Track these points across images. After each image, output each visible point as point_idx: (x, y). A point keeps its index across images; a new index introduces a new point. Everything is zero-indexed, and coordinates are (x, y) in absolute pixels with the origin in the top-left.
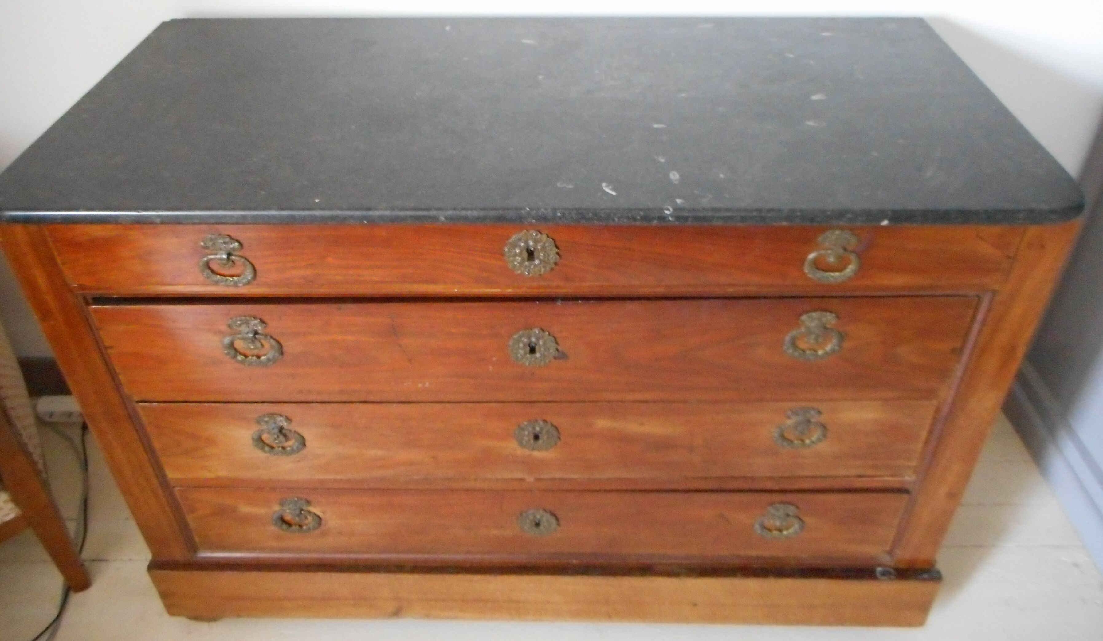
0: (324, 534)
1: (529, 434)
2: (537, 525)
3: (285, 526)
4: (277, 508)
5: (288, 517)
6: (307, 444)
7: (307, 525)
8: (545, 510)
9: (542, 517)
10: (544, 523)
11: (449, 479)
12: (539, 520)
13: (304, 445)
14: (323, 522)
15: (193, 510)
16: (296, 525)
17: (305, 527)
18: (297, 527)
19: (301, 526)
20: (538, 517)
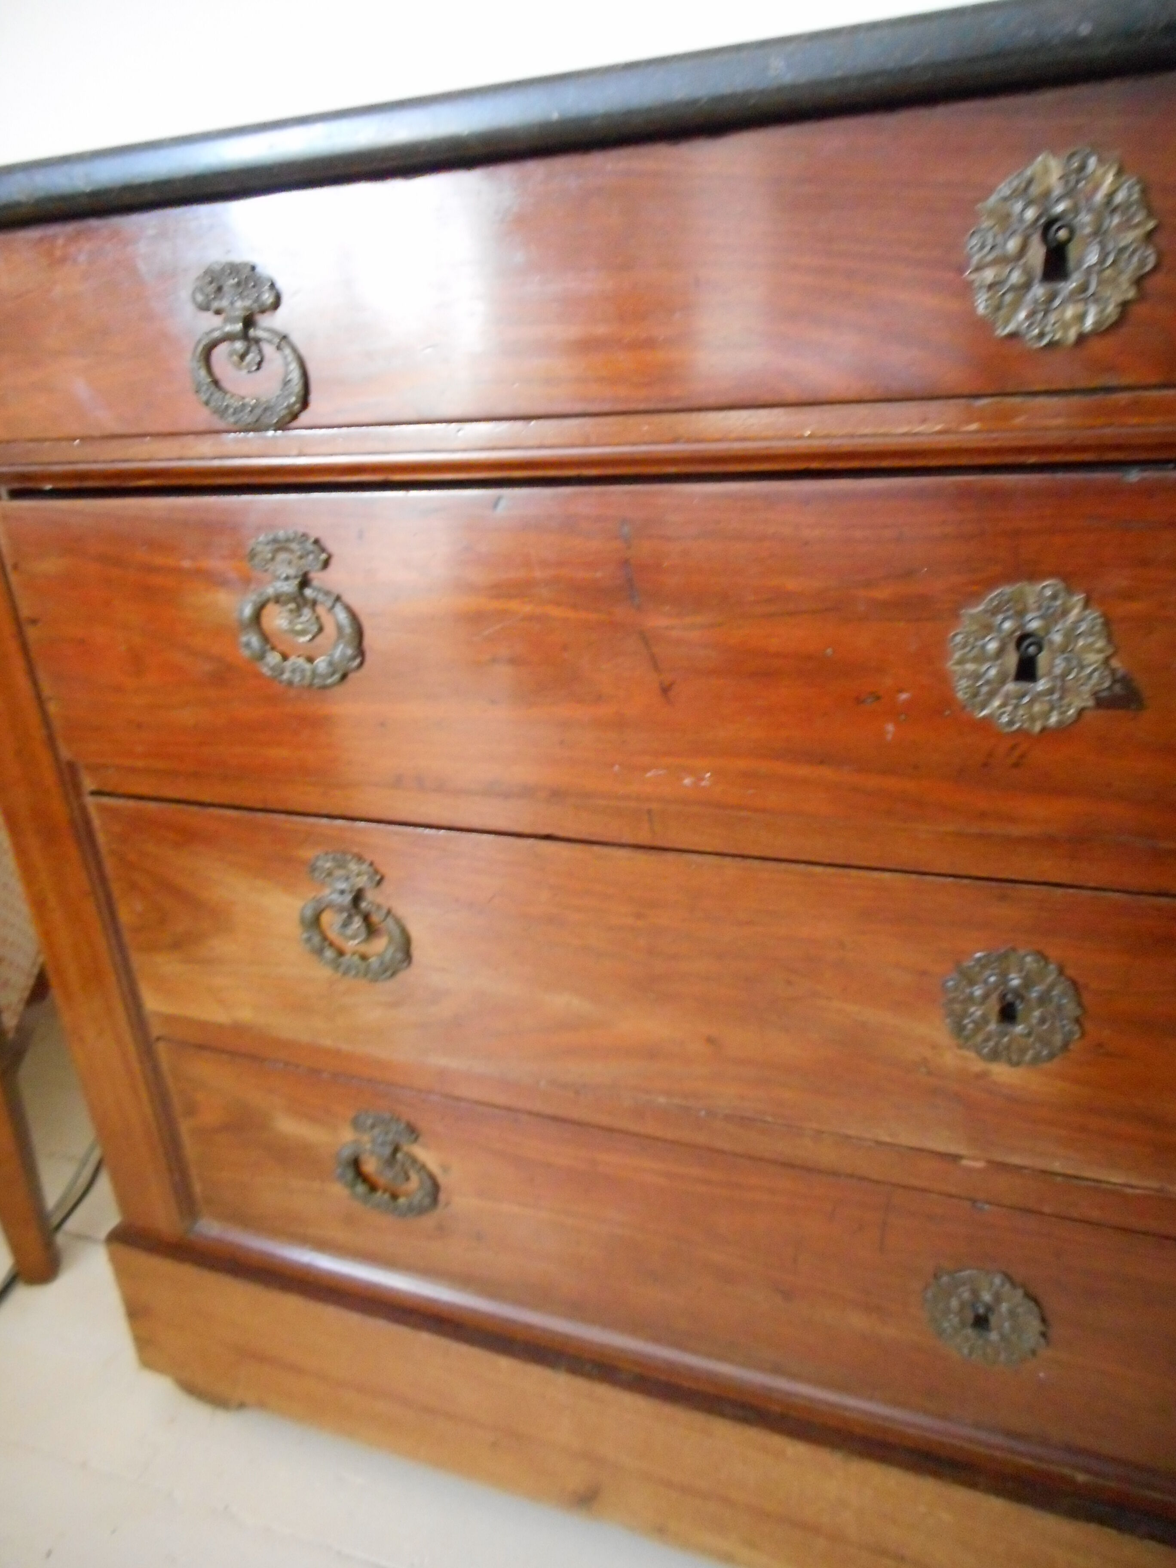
0: (441, 1230)
1: (986, 997)
2: (981, 1322)
3: (361, 1189)
4: (347, 1135)
5: (370, 1166)
6: (416, 952)
7: (407, 1195)
8: (1008, 1277)
9: (998, 1298)
10: (1001, 1323)
11: (744, 1121)
12: (989, 1309)
13: (408, 956)
14: (442, 1197)
15: (191, 1110)
16: (385, 1191)
17: (402, 1200)
18: (387, 1196)
19: (394, 1197)
20: (987, 1297)
